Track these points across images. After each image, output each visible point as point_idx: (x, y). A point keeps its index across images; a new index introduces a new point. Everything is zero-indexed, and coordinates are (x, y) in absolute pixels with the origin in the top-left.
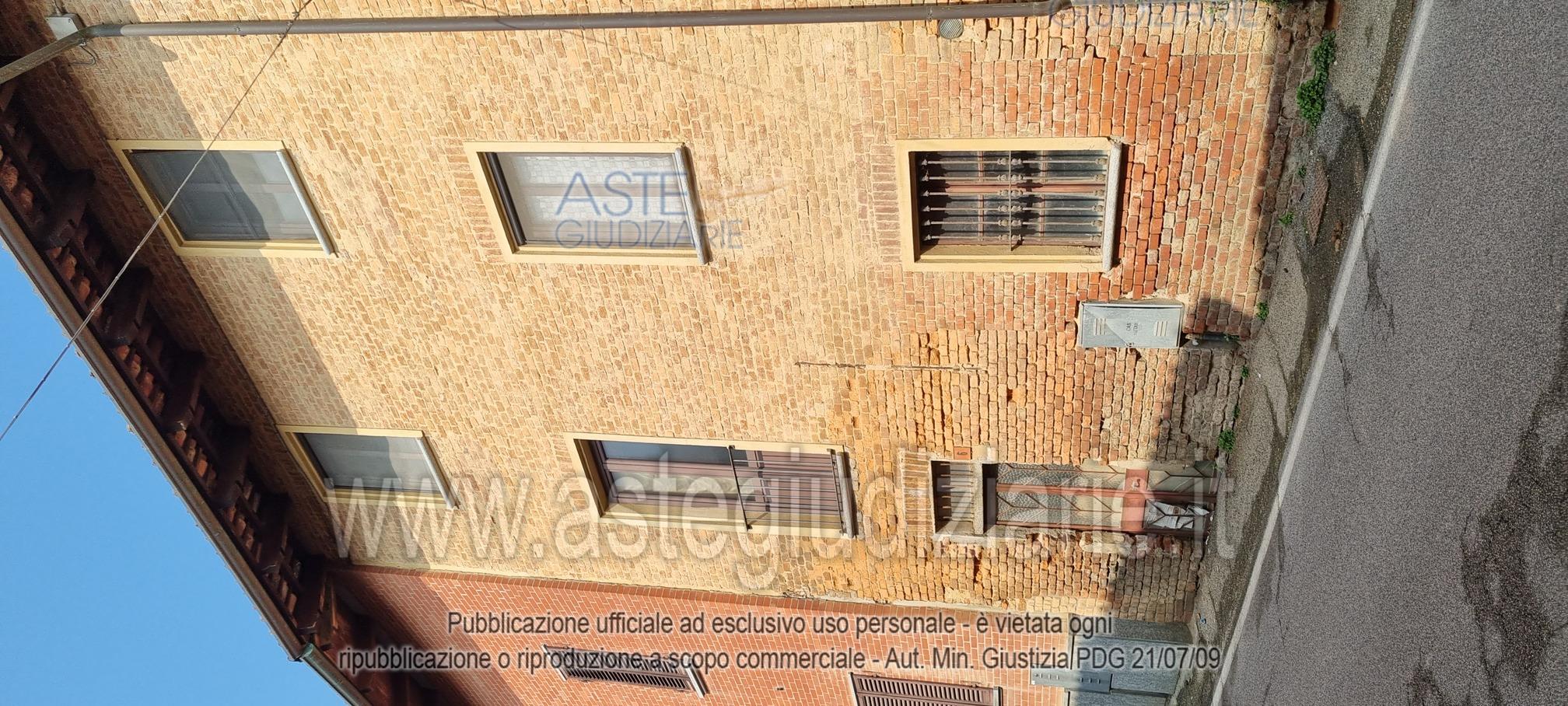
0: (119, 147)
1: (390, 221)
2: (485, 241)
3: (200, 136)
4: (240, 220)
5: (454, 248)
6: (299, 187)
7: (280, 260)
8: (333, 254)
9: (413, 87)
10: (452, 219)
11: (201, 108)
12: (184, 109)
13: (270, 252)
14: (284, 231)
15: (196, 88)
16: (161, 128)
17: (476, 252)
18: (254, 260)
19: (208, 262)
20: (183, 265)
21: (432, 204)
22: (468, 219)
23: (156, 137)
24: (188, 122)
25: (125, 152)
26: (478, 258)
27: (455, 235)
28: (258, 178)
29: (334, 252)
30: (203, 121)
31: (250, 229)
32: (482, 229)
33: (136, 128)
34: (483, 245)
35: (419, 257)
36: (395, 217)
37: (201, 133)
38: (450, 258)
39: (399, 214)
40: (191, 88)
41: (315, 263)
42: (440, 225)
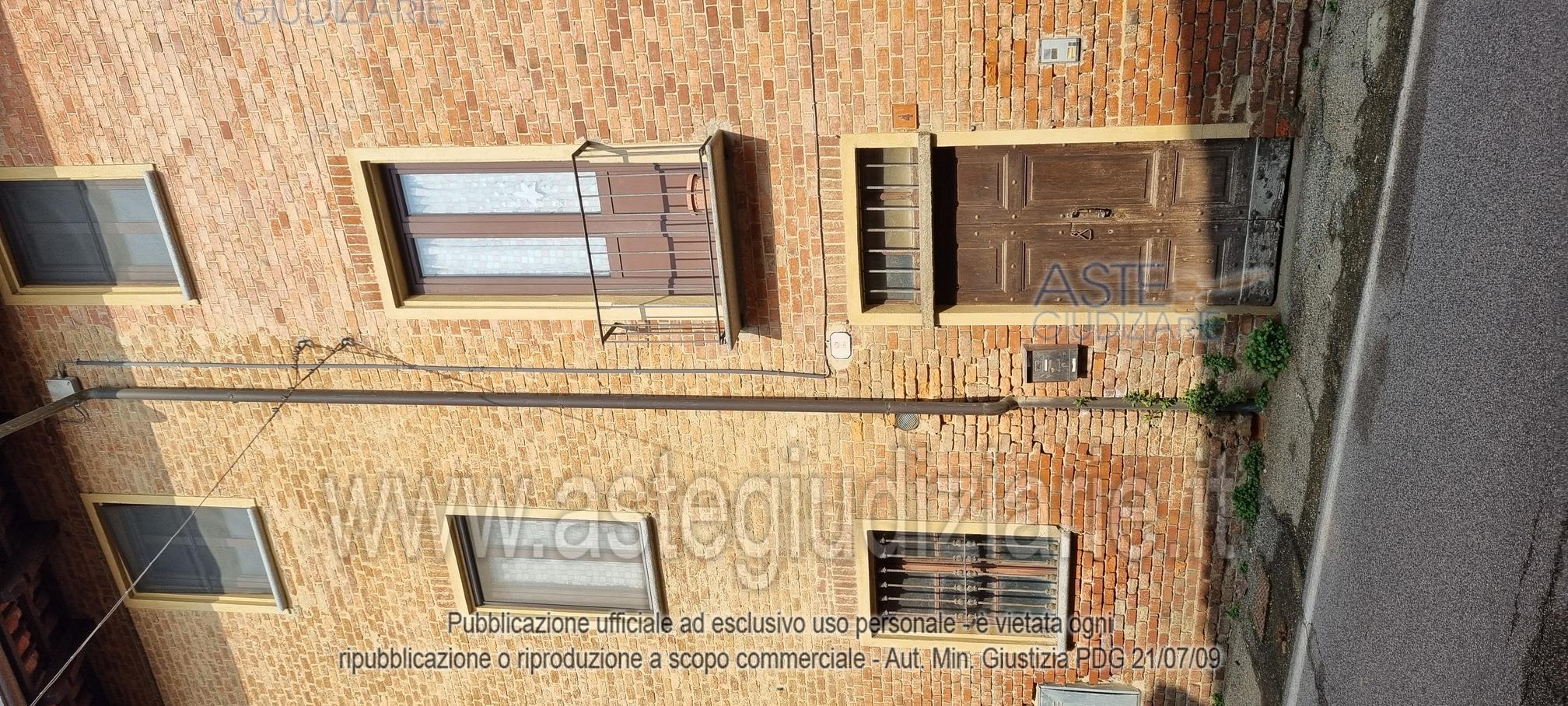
0: (90, 500)
1: (350, 579)
2: (442, 601)
3: (173, 492)
4: (197, 573)
5: (411, 608)
6: (264, 543)
7: (230, 615)
8: (286, 610)
9: (392, 453)
10: (412, 578)
11: (180, 465)
12: (163, 466)
13: (222, 606)
14: (239, 584)
15: (179, 448)
16: (137, 484)
17: (432, 612)
18: (205, 613)
19: (155, 615)
20: (130, 617)
21: (395, 563)
22: (429, 579)
23: (130, 491)
24: (164, 478)
25: (96, 505)
26: (433, 618)
27: (413, 595)
28: (224, 533)
29: (288, 608)
30: (179, 478)
31: (205, 582)
32: (441, 589)
33: (111, 482)
34: (440, 605)
35: (373, 615)
36: (356, 575)
37: (176, 489)
38: (406, 618)
39: (360, 572)
40: (174, 447)
41: (266, 619)
42: (399, 583)
